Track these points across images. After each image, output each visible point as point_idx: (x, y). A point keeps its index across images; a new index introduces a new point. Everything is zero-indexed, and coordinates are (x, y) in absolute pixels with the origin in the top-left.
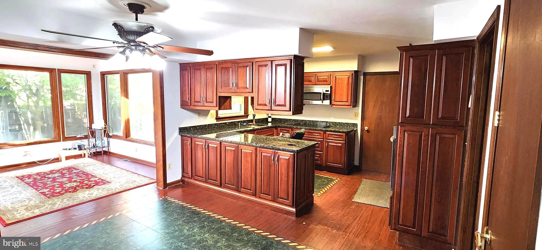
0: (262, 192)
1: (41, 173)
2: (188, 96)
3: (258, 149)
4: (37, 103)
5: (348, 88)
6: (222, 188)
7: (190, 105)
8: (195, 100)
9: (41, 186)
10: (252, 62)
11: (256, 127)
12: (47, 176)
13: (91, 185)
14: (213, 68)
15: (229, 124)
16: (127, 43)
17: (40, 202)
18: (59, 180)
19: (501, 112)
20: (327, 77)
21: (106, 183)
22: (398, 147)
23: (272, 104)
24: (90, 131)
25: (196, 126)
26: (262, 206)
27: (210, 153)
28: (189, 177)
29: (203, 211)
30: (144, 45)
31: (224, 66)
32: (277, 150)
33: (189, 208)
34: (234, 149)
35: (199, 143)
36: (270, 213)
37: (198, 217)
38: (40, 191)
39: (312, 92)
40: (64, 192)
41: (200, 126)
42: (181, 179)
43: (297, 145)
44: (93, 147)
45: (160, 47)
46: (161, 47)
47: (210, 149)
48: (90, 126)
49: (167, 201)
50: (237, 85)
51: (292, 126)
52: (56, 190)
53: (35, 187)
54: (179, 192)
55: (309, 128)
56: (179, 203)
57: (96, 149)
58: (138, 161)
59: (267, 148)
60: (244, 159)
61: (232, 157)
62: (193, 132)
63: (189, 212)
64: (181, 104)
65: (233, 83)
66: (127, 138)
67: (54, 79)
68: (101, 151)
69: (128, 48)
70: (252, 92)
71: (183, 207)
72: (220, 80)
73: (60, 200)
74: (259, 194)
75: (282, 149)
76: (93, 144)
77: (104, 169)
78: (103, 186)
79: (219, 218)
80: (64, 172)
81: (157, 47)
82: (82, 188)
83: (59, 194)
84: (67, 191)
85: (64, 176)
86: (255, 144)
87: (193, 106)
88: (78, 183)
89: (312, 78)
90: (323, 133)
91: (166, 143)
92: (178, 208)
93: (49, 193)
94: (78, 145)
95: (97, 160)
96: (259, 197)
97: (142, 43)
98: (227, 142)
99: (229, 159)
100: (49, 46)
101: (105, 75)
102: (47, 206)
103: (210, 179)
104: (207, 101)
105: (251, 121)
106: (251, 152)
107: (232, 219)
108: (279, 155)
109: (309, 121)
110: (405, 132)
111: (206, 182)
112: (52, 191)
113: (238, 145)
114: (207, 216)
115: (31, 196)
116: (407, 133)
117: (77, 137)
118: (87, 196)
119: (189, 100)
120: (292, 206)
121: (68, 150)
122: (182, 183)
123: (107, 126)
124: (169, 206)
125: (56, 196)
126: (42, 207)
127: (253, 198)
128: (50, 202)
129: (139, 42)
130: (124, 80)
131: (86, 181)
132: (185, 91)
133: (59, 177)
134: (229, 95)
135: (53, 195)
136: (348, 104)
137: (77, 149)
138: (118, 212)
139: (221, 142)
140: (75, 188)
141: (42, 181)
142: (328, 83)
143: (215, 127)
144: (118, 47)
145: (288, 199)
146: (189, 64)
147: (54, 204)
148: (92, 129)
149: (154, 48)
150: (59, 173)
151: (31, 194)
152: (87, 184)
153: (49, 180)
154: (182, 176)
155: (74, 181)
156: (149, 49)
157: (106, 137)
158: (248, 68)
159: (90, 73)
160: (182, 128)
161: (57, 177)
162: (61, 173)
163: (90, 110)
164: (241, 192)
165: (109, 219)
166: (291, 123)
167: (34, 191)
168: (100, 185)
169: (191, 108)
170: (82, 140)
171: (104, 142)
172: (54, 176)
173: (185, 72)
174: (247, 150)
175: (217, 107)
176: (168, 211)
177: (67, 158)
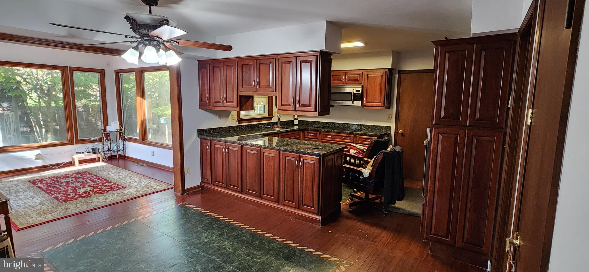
0: (286, 199)
1: (54, 177)
2: (207, 96)
3: (282, 152)
4: (48, 103)
5: (381, 88)
6: (243, 194)
7: (209, 105)
8: (215, 100)
9: (54, 191)
10: (276, 59)
11: (281, 130)
12: (60, 181)
13: (106, 190)
14: (233, 65)
15: (252, 127)
16: (140, 37)
17: (52, 207)
18: (72, 185)
19: (534, 109)
20: (358, 76)
21: (121, 188)
22: (432, 151)
23: (297, 104)
24: (105, 133)
25: (216, 128)
26: (286, 214)
27: (231, 157)
28: (209, 183)
29: (222, 218)
30: (158, 39)
31: (246, 62)
32: (301, 153)
33: (208, 215)
34: (256, 152)
35: (219, 146)
36: (294, 221)
37: (217, 225)
38: (53, 196)
39: (342, 91)
40: (78, 197)
41: (220, 128)
42: (200, 184)
43: (323, 149)
44: (107, 150)
45: (175, 41)
46: (177, 42)
47: (231, 152)
48: (104, 128)
49: (184, 208)
50: (259, 84)
51: (319, 129)
52: (69, 195)
53: (48, 192)
54: (198, 198)
55: (338, 131)
56: (198, 210)
57: (111, 153)
58: (155, 165)
59: (291, 152)
60: (266, 164)
61: (254, 161)
62: (212, 135)
63: (208, 218)
64: (200, 105)
65: (255, 81)
66: (143, 141)
67: (66, 78)
68: (117, 155)
69: (141, 43)
70: (275, 91)
71: (201, 214)
72: (240, 78)
73: (74, 205)
74: (282, 201)
75: (307, 152)
76: (107, 147)
77: (119, 174)
78: (119, 191)
79: (240, 226)
80: (77, 176)
81: (172, 41)
82: (96, 193)
83: (73, 199)
84: (80, 196)
85: (78, 181)
86: (278, 147)
87: (212, 106)
88: (92, 188)
89: (342, 76)
90: (353, 137)
91: (184, 146)
92: (196, 214)
93: (62, 198)
94: (92, 148)
95: (112, 164)
96: (283, 204)
97: (156, 37)
98: (249, 145)
99: (251, 163)
100: (59, 41)
101: (120, 74)
102: (60, 211)
103: (231, 185)
104: (228, 101)
105: (276, 123)
106: (274, 155)
107: (253, 227)
108: (303, 159)
109: (338, 123)
110: (440, 135)
111: (226, 188)
112: (65, 196)
113: (260, 148)
114: (227, 223)
115: (44, 201)
116: (441, 135)
117: (91, 139)
118: (101, 201)
119: (208, 101)
120: (318, 214)
121: (81, 153)
122: (201, 189)
123: (122, 128)
124: (187, 212)
125: (69, 201)
126: (55, 212)
127: (276, 205)
128: (63, 207)
129: (153, 36)
130: (140, 78)
131: (100, 186)
132: (204, 90)
133: (72, 182)
134: (251, 94)
135: (67, 199)
136: (381, 105)
137: (91, 152)
138: (133, 218)
139: (242, 146)
140: (89, 193)
141: (55, 186)
142: (360, 82)
143: (236, 129)
144: (131, 42)
145: (313, 207)
146: (208, 61)
147: (67, 209)
148: (106, 131)
149: (169, 43)
150: (72, 177)
151: (44, 199)
152: (101, 189)
153: (62, 184)
154: (201, 181)
155: (88, 186)
156: (164, 44)
157: (122, 140)
158: (271, 65)
159: (104, 72)
160: (201, 130)
161: (71, 182)
162: (75, 177)
163: (105, 111)
164: (263, 198)
165: (124, 225)
166: (318, 126)
167: (47, 195)
168: (115, 190)
169: (210, 109)
170: (96, 143)
171: (119, 145)
172: (67, 180)
173: (204, 70)
174: (270, 154)
175: (238, 107)
176: (185, 217)
177: (81, 162)
